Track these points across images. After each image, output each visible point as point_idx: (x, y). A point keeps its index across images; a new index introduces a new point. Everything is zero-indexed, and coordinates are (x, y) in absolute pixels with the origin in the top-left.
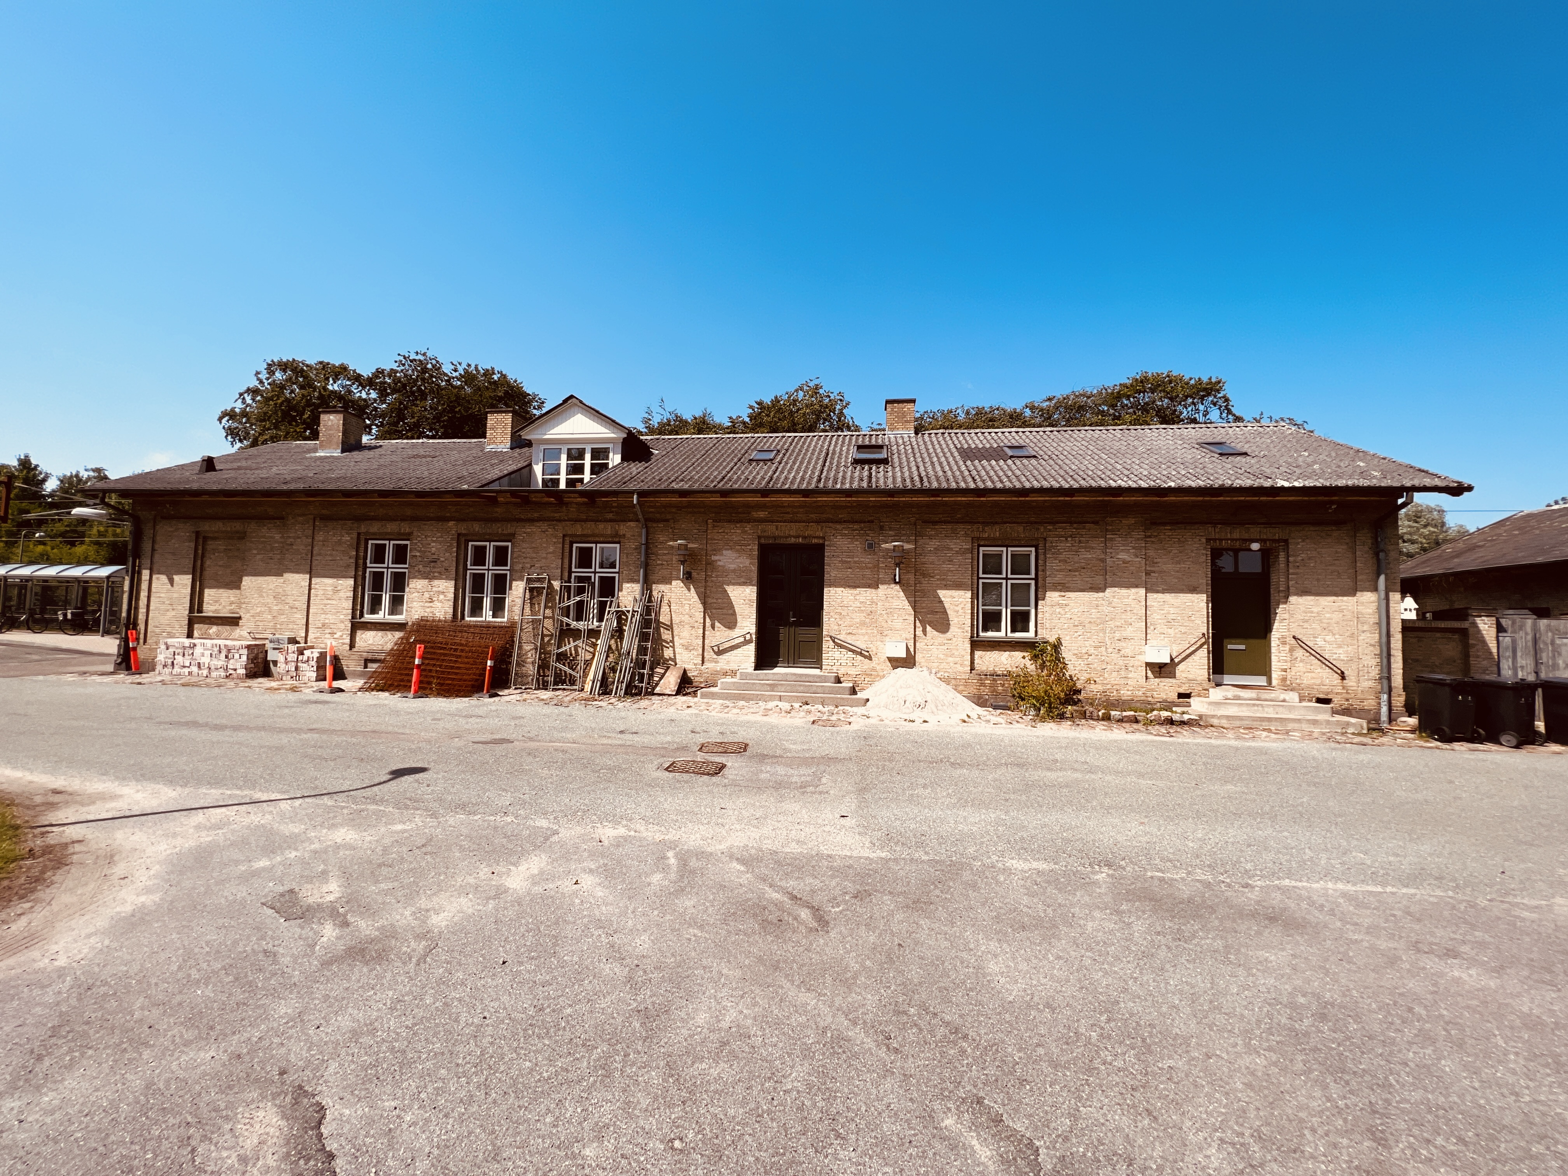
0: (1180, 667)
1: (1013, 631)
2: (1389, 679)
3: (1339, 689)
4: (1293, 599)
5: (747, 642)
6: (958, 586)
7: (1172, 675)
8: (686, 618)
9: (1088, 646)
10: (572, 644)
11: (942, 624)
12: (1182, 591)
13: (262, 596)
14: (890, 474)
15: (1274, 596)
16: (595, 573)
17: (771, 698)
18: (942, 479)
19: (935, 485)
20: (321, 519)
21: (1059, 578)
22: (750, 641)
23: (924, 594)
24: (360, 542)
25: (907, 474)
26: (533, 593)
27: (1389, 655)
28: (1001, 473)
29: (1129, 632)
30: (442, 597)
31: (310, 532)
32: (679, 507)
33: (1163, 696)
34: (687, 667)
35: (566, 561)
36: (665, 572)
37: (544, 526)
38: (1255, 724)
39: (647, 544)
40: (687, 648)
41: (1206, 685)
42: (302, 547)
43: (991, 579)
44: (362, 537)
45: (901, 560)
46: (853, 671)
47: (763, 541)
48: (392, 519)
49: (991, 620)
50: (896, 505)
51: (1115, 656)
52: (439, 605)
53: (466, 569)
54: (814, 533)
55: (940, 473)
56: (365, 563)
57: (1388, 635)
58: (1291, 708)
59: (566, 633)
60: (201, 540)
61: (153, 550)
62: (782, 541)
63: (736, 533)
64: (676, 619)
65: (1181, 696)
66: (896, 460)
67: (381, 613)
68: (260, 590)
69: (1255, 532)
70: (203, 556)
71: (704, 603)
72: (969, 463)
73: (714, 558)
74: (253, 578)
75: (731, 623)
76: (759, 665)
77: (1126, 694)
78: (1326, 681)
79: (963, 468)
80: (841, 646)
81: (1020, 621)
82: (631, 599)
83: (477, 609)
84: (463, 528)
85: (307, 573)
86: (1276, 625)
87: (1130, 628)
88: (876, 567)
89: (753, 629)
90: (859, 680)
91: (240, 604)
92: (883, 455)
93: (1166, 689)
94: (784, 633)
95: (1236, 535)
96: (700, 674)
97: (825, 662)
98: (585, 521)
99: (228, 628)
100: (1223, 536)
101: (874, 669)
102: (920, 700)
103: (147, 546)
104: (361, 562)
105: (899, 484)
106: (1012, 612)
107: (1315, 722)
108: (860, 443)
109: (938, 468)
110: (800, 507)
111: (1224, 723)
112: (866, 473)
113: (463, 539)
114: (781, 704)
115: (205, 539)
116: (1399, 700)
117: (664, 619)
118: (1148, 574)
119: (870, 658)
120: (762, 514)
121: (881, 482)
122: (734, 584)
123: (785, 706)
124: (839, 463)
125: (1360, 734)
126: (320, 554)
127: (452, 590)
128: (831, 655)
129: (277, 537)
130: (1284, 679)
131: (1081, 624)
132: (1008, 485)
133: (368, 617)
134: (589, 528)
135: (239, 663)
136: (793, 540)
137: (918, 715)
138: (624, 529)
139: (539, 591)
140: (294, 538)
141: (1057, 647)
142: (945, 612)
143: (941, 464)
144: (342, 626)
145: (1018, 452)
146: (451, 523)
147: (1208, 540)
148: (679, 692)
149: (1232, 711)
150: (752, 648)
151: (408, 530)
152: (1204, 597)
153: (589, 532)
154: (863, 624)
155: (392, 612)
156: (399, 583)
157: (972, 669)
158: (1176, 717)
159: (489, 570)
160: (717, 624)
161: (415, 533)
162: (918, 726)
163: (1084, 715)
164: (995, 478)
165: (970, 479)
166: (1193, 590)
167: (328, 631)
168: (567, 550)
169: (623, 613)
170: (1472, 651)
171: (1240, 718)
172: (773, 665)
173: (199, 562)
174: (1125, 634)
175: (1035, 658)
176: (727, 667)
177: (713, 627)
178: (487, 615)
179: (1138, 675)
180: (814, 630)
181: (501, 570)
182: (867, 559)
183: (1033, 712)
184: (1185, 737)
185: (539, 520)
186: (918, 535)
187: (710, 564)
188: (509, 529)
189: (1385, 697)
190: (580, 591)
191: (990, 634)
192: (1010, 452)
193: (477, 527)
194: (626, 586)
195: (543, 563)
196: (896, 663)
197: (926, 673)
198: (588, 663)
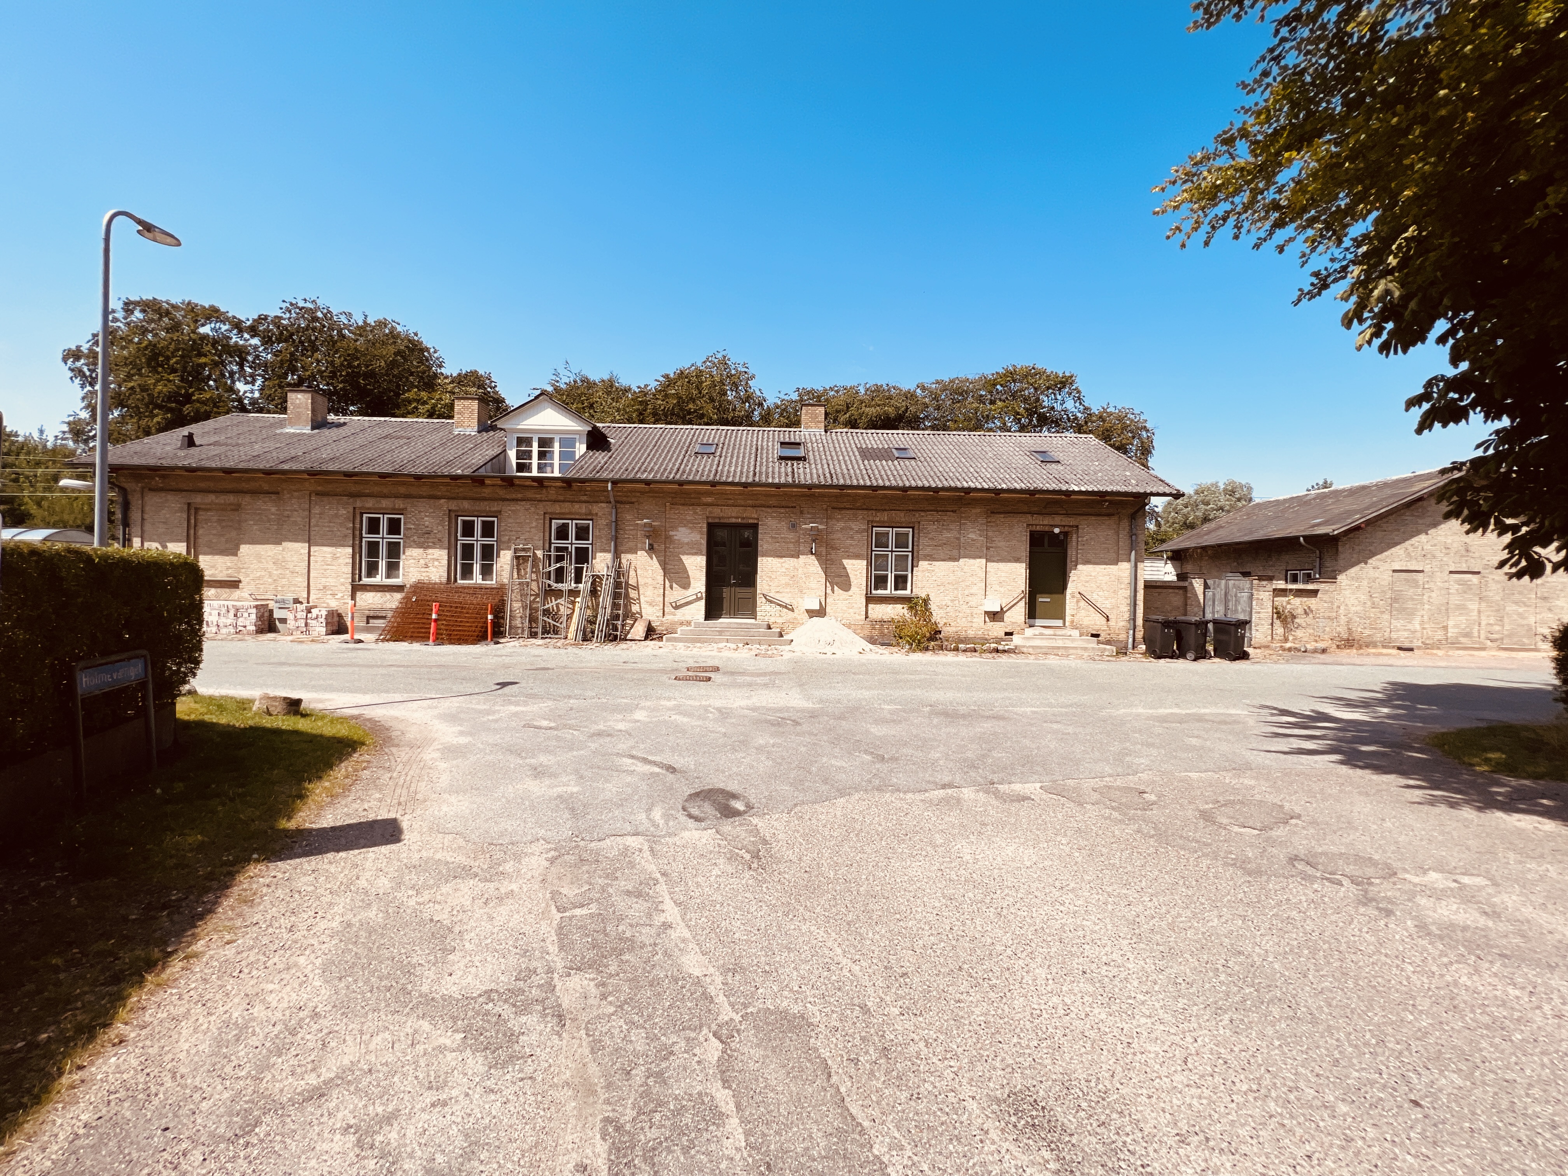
0: (1007, 614)
1: (896, 589)
2: (1134, 620)
3: (1105, 628)
4: (1080, 567)
5: (698, 599)
6: (857, 557)
7: (1002, 620)
8: (650, 581)
9: (947, 600)
10: (554, 603)
11: (845, 584)
12: (1009, 561)
13: (260, 562)
14: (808, 470)
15: (1069, 565)
16: (572, 544)
17: (721, 641)
18: (847, 476)
19: (842, 482)
20: (317, 494)
21: (928, 550)
22: (701, 598)
23: (833, 562)
24: (356, 514)
25: (820, 471)
26: (519, 560)
27: (1135, 604)
28: (889, 473)
29: (974, 590)
30: (436, 563)
31: (307, 506)
32: (643, 493)
33: (996, 634)
34: (651, 618)
35: (547, 534)
36: (631, 544)
37: (527, 505)
38: (1050, 651)
39: (616, 521)
40: (650, 604)
41: (1023, 626)
42: (299, 519)
43: (880, 551)
44: (358, 512)
45: (817, 537)
46: (780, 620)
47: (710, 521)
48: (385, 496)
49: (881, 581)
50: (813, 495)
51: (964, 607)
52: (434, 570)
53: (457, 540)
54: (750, 515)
55: (845, 471)
56: (361, 534)
57: (1135, 591)
58: (1073, 640)
59: (550, 592)
60: (192, 510)
61: (143, 519)
62: (726, 521)
63: (689, 513)
64: (641, 581)
65: (1007, 634)
66: (811, 457)
67: (379, 577)
68: (259, 557)
69: (1058, 520)
70: (195, 526)
71: (664, 569)
72: (866, 462)
73: (671, 533)
74: (251, 546)
75: (686, 585)
76: (707, 617)
77: (971, 633)
78: (1096, 622)
79: (862, 467)
80: (771, 602)
81: (901, 581)
82: (603, 565)
83: (467, 572)
84: (453, 505)
85: (305, 542)
86: (1070, 585)
87: (975, 588)
88: (798, 542)
89: (703, 589)
90: (785, 626)
91: (238, 570)
92: (801, 453)
93: (997, 629)
94: (726, 592)
95: (1046, 522)
96: (662, 625)
97: (759, 614)
98: (563, 501)
99: (227, 590)
100: (1036, 522)
101: (795, 619)
102: (830, 640)
103: (135, 515)
104: (357, 533)
105: (815, 481)
106: (896, 576)
107: (1085, 649)
108: (782, 440)
109: (844, 467)
110: (740, 494)
111: (1031, 650)
112: (790, 470)
113: (453, 515)
114: (729, 645)
115: (197, 510)
116: (1140, 634)
117: (632, 581)
118: (988, 548)
119: (792, 610)
120: (709, 500)
121: (802, 477)
122: (688, 554)
123: (733, 646)
124: (767, 458)
125: (1112, 656)
126: (317, 526)
127: (446, 557)
128: (763, 608)
129: (273, 509)
130: (1072, 622)
131: (943, 584)
132: (894, 483)
133: (366, 580)
134: (566, 507)
135: (249, 620)
136: (734, 520)
137: (829, 650)
138: (596, 508)
139: (525, 559)
140: (291, 511)
141: (926, 601)
142: (848, 576)
143: (845, 462)
144: (343, 588)
145: (902, 454)
146: (442, 501)
147: (1028, 525)
148: (646, 638)
149: (1037, 643)
150: (702, 604)
151: (402, 506)
152: (1024, 565)
153: (567, 511)
154: (787, 585)
155: (388, 576)
156: (394, 551)
157: (867, 617)
158: (1000, 648)
159: (478, 541)
160: (675, 585)
161: (409, 509)
162: (829, 656)
163: (941, 648)
164: (885, 477)
165: (867, 478)
166: (1017, 560)
167: (329, 592)
168: (547, 525)
169: (598, 576)
170: (1189, 602)
171: (1040, 647)
172: (718, 617)
173: (192, 532)
174: (972, 591)
175: (911, 608)
176: (683, 619)
177: (671, 587)
178: (477, 578)
179: (979, 620)
180: (751, 590)
181: (488, 541)
182: (791, 536)
183: (907, 647)
184: (1004, 659)
185: (522, 500)
186: (829, 518)
187: (668, 537)
188: (495, 507)
189: (1131, 632)
190: (559, 559)
191: (880, 592)
192: (896, 454)
193: (466, 505)
194: (599, 555)
195: (527, 535)
196: (812, 613)
197: (834, 620)
198: (569, 617)
